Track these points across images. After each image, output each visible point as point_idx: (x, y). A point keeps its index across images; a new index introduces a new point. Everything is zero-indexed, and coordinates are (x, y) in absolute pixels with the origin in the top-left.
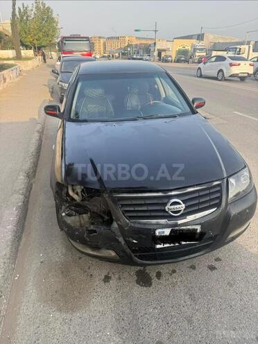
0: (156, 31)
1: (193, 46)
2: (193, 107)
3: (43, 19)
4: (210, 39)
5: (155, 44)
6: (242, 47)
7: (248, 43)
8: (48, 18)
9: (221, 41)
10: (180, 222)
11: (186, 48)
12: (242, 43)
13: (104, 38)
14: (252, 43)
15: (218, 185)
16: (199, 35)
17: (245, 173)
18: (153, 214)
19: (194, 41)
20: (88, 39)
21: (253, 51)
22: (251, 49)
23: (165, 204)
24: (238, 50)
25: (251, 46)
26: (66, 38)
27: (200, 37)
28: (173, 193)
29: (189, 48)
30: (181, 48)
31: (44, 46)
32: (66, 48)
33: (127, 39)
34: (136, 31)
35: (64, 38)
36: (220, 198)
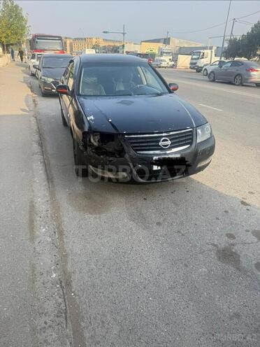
0: (124, 34)
1: (160, 49)
2: (170, 89)
3: (11, 17)
4: (176, 43)
5: (123, 46)
6: (205, 51)
7: (211, 48)
8: (16, 15)
9: (186, 46)
10: (168, 152)
11: (154, 51)
12: (205, 48)
13: (70, 38)
14: (215, 48)
15: (190, 131)
16: (165, 40)
17: (207, 126)
18: (151, 148)
19: (161, 45)
20: (60, 38)
21: (215, 55)
22: (214, 53)
23: (159, 141)
24: (202, 54)
25: (213, 50)
26: (38, 36)
27: (167, 41)
28: (164, 134)
29: (156, 51)
30: (149, 51)
31: (12, 45)
32: (39, 46)
33: (94, 40)
34: (104, 32)
35: (36, 37)
36: (192, 139)
